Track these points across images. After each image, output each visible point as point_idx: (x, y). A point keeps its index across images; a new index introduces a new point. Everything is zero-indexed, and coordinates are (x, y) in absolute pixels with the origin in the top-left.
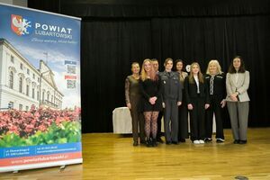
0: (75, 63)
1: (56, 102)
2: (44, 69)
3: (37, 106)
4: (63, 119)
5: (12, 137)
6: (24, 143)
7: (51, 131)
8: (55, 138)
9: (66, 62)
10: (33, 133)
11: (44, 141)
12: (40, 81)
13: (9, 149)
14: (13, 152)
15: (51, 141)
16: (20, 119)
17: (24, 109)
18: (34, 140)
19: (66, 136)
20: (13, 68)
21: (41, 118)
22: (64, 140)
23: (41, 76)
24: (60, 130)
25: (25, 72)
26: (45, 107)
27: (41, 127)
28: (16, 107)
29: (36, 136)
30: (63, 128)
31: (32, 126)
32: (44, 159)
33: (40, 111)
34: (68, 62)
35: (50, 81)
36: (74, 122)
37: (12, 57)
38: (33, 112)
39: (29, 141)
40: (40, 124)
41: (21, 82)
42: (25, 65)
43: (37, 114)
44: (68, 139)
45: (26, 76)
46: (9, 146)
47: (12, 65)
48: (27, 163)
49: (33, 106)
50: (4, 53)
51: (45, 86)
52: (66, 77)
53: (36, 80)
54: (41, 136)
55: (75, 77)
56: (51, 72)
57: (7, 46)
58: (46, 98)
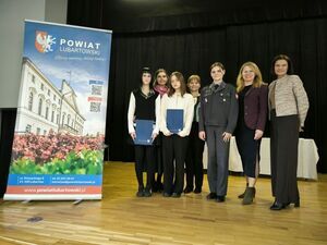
0: (100, 83)
1: (77, 127)
2: (66, 89)
3: (56, 130)
4: (82, 147)
5: (27, 163)
6: (39, 170)
7: (68, 159)
8: (72, 168)
9: (91, 82)
10: (49, 160)
11: (60, 171)
12: (61, 103)
13: (23, 176)
14: (28, 180)
15: (67, 171)
16: (37, 144)
17: (42, 133)
18: (50, 168)
19: (85, 166)
20: (34, 89)
21: (58, 144)
22: (83, 171)
23: (63, 97)
24: (79, 159)
25: (45, 93)
26: (64, 133)
27: (58, 154)
28: (34, 131)
29: (53, 163)
30: (82, 157)
31: (48, 153)
32: (59, 190)
34: (94, 82)
35: (72, 103)
36: (95, 151)
37: (34, 77)
38: (51, 137)
39: (44, 169)
40: (57, 151)
41: (41, 104)
42: (46, 85)
43: (55, 140)
44: (87, 170)
45: (47, 97)
46: (23, 173)
47: (32, 85)
48: (40, 193)
49: (52, 131)
50: (26, 73)
51: (66, 109)
52: (90, 99)
53: (56, 102)
54: (58, 165)
55: (101, 99)
56: (73, 93)
57: (30, 66)
58: (66, 122)
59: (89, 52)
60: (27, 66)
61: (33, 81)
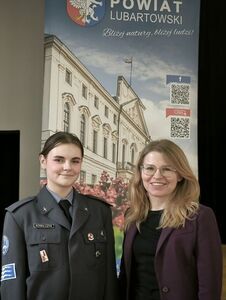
0: (186, 80)
2: (126, 95)
3: (112, 175)
12: (117, 121)
17: (88, 181)
20: (70, 96)
21: (119, 201)
23: (120, 110)
25: (90, 103)
26: (126, 178)
33: (118, 185)
35: (137, 121)
37: (68, 73)
38: (105, 187)
41: (83, 124)
42: (91, 89)
43: (112, 193)
45: (93, 111)
47: (66, 88)
49: (105, 176)
50: (54, 66)
51: (128, 134)
53: (110, 121)
55: (188, 113)
56: (139, 103)
57: (60, 51)
58: (128, 159)
59: (161, 19)
60: (54, 52)
61: (68, 80)
